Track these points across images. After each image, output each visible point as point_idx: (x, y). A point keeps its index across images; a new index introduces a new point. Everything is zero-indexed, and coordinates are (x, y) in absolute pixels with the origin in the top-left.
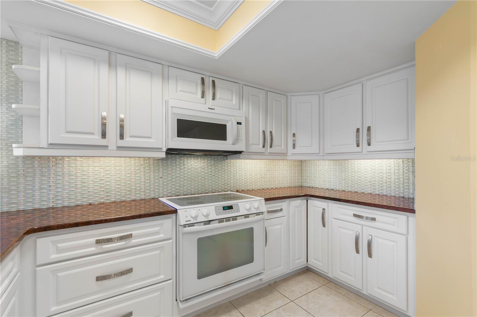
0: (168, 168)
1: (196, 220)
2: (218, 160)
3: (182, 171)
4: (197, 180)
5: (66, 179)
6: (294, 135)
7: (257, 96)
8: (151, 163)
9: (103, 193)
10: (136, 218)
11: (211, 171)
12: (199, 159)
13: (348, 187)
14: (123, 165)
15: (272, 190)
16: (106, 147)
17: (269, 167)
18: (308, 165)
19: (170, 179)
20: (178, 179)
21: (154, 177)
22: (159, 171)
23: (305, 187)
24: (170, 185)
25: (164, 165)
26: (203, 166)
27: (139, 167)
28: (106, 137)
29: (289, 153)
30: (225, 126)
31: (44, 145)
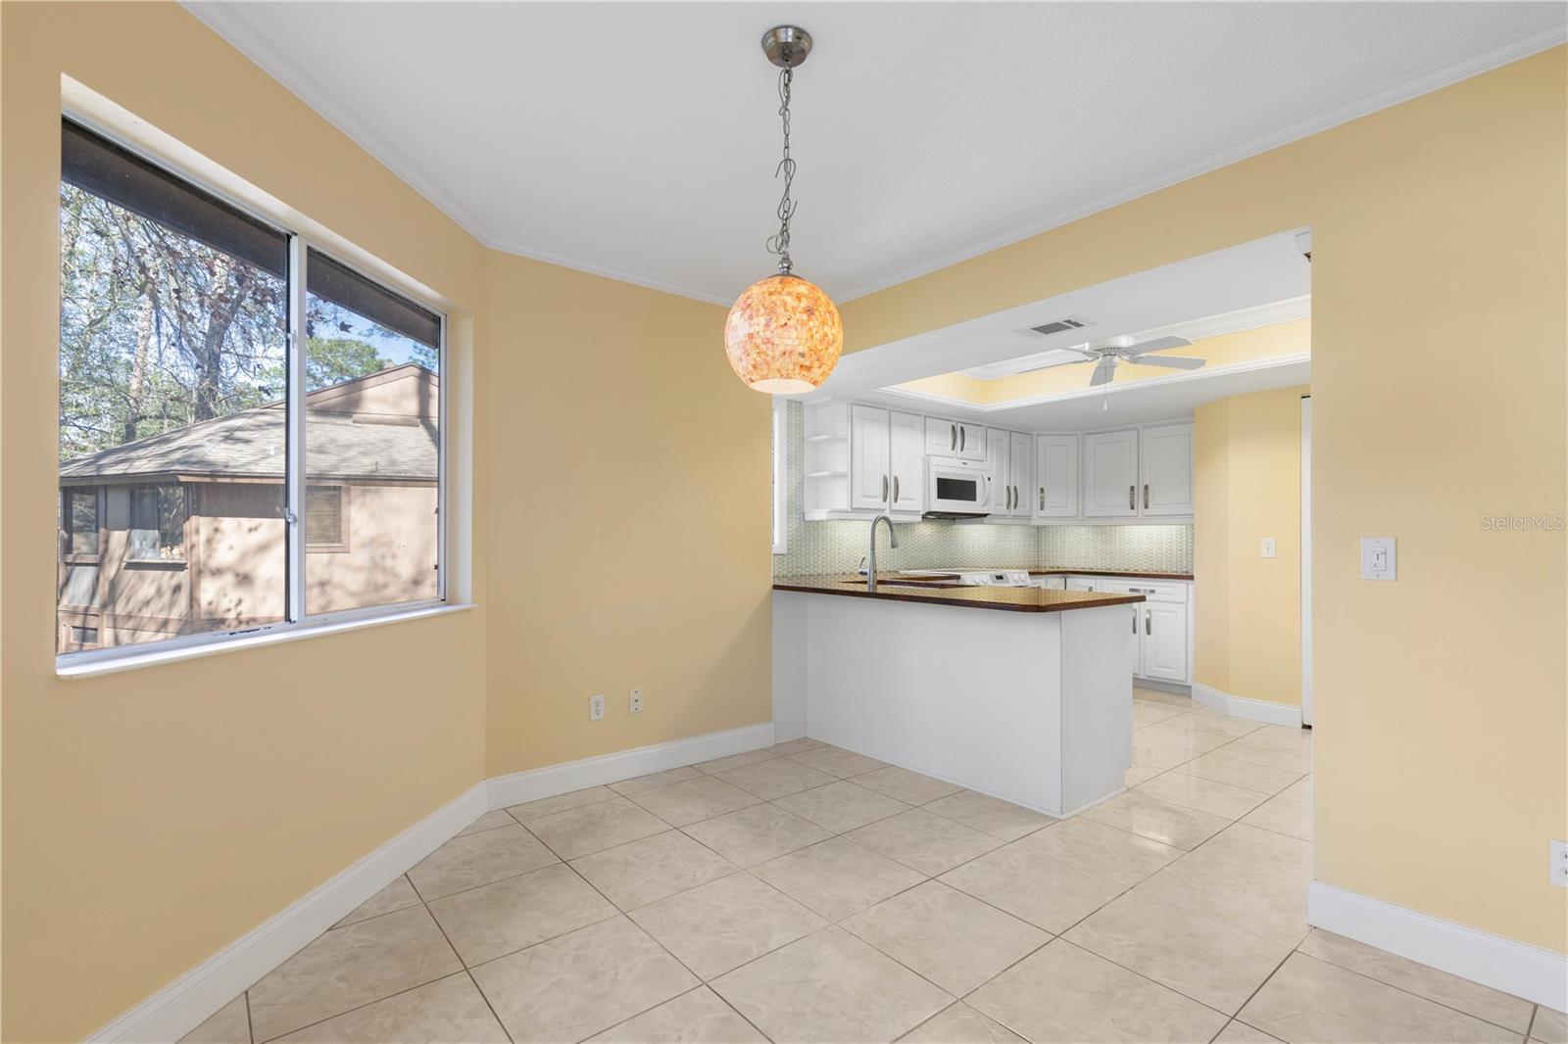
6: (1042, 490)
16: (884, 510)
18: (1050, 533)
28: (885, 500)
29: (1034, 517)
30: (974, 483)
31: (850, 510)
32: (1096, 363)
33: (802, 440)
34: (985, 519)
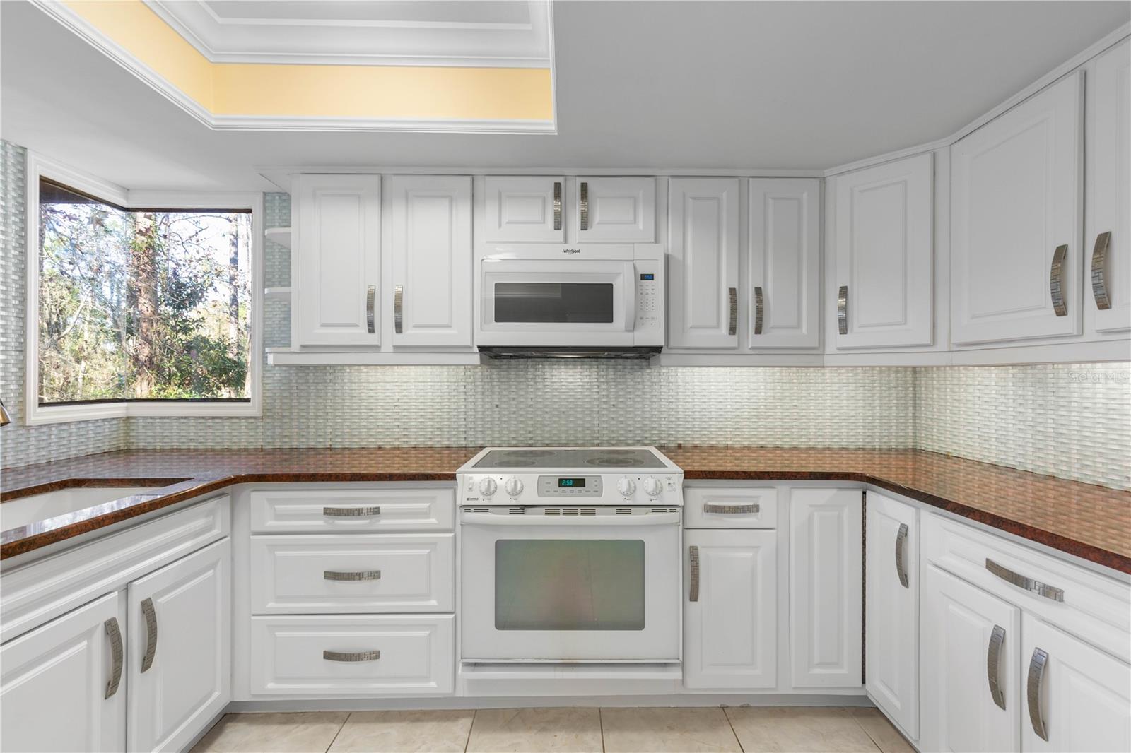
0: (510, 386)
1: (490, 499)
2: (625, 368)
3: (540, 393)
4: (573, 415)
5: (348, 402)
6: (844, 291)
7: (714, 198)
8: (477, 377)
9: (398, 430)
10: (384, 480)
11: (607, 396)
12: (579, 367)
14: (429, 380)
15: (794, 452)
16: (376, 348)
17: (782, 386)
18: (935, 382)
19: (515, 410)
20: (531, 409)
21: (482, 405)
22: (493, 393)
23: (926, 452)
24: (515, 422)
25: (503, 380)
26: (588, 382)
27: (456, 384)
28: (372, 331)
29: (832, 349)
30: (610, 287)
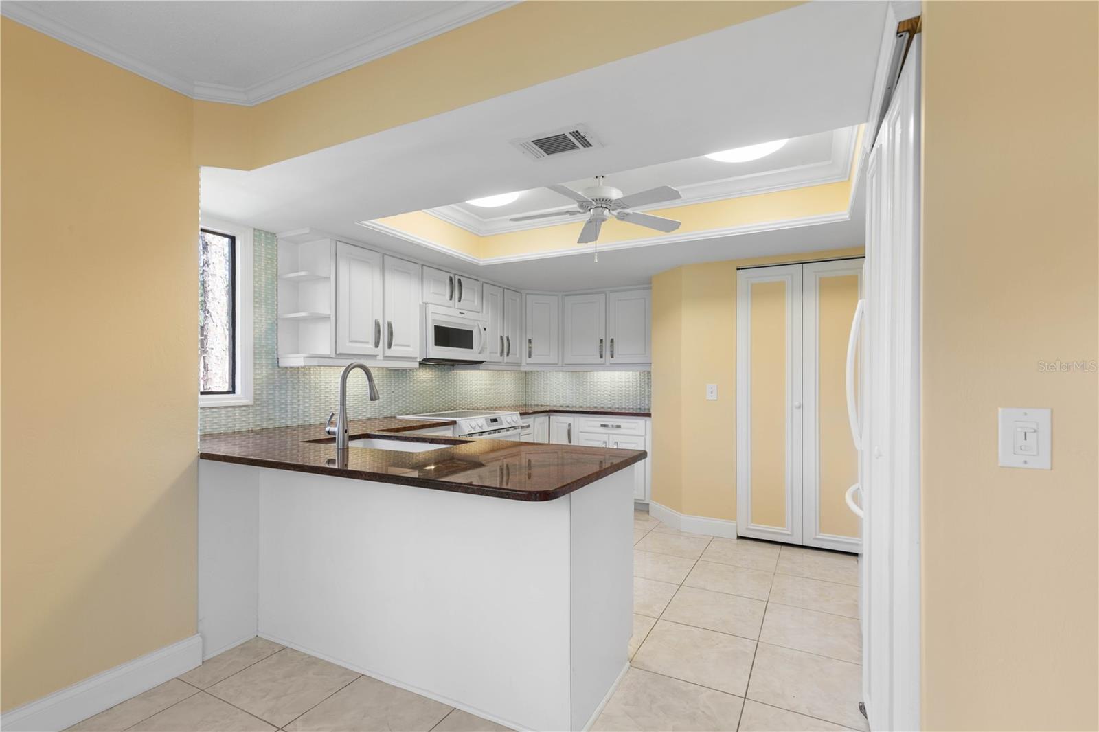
3: (412, 384)
6: (530, 341)
7: (496, 295)
13: (586, 402)
18: (535, 377)
19: (401, 394)
28: (377, 346)
29: (524, 363)
30: (471, 332)
31: (333, 355)
32: (587, 216)
33: (277, 277)
34: (481, 365)
